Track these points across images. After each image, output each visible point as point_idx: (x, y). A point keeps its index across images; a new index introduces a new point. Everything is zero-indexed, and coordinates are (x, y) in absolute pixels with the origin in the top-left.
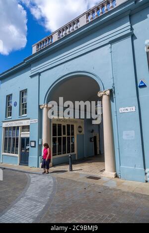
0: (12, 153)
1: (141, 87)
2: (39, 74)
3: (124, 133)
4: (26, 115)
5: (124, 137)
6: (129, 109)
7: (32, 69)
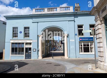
0: (18, 54)
1: (76, 35)
2: (38, 22)
3: (71, 46)
4: (29, 38)
5: (71, 47)
6: (73, 40)
7: (33, 19)
